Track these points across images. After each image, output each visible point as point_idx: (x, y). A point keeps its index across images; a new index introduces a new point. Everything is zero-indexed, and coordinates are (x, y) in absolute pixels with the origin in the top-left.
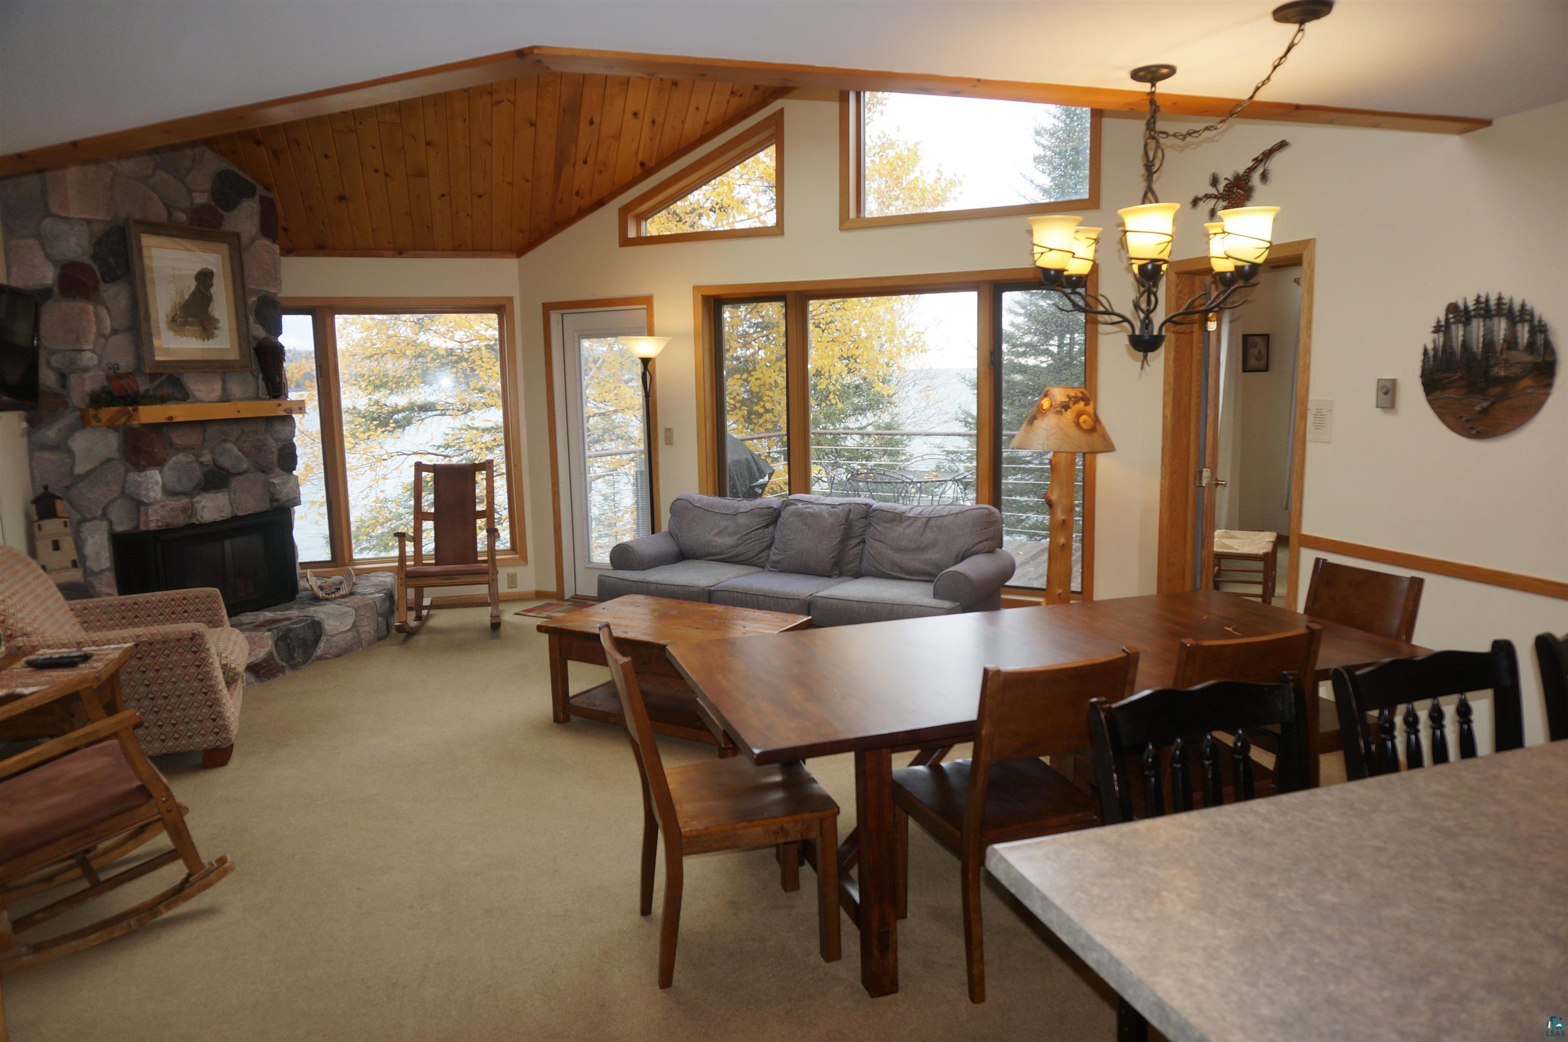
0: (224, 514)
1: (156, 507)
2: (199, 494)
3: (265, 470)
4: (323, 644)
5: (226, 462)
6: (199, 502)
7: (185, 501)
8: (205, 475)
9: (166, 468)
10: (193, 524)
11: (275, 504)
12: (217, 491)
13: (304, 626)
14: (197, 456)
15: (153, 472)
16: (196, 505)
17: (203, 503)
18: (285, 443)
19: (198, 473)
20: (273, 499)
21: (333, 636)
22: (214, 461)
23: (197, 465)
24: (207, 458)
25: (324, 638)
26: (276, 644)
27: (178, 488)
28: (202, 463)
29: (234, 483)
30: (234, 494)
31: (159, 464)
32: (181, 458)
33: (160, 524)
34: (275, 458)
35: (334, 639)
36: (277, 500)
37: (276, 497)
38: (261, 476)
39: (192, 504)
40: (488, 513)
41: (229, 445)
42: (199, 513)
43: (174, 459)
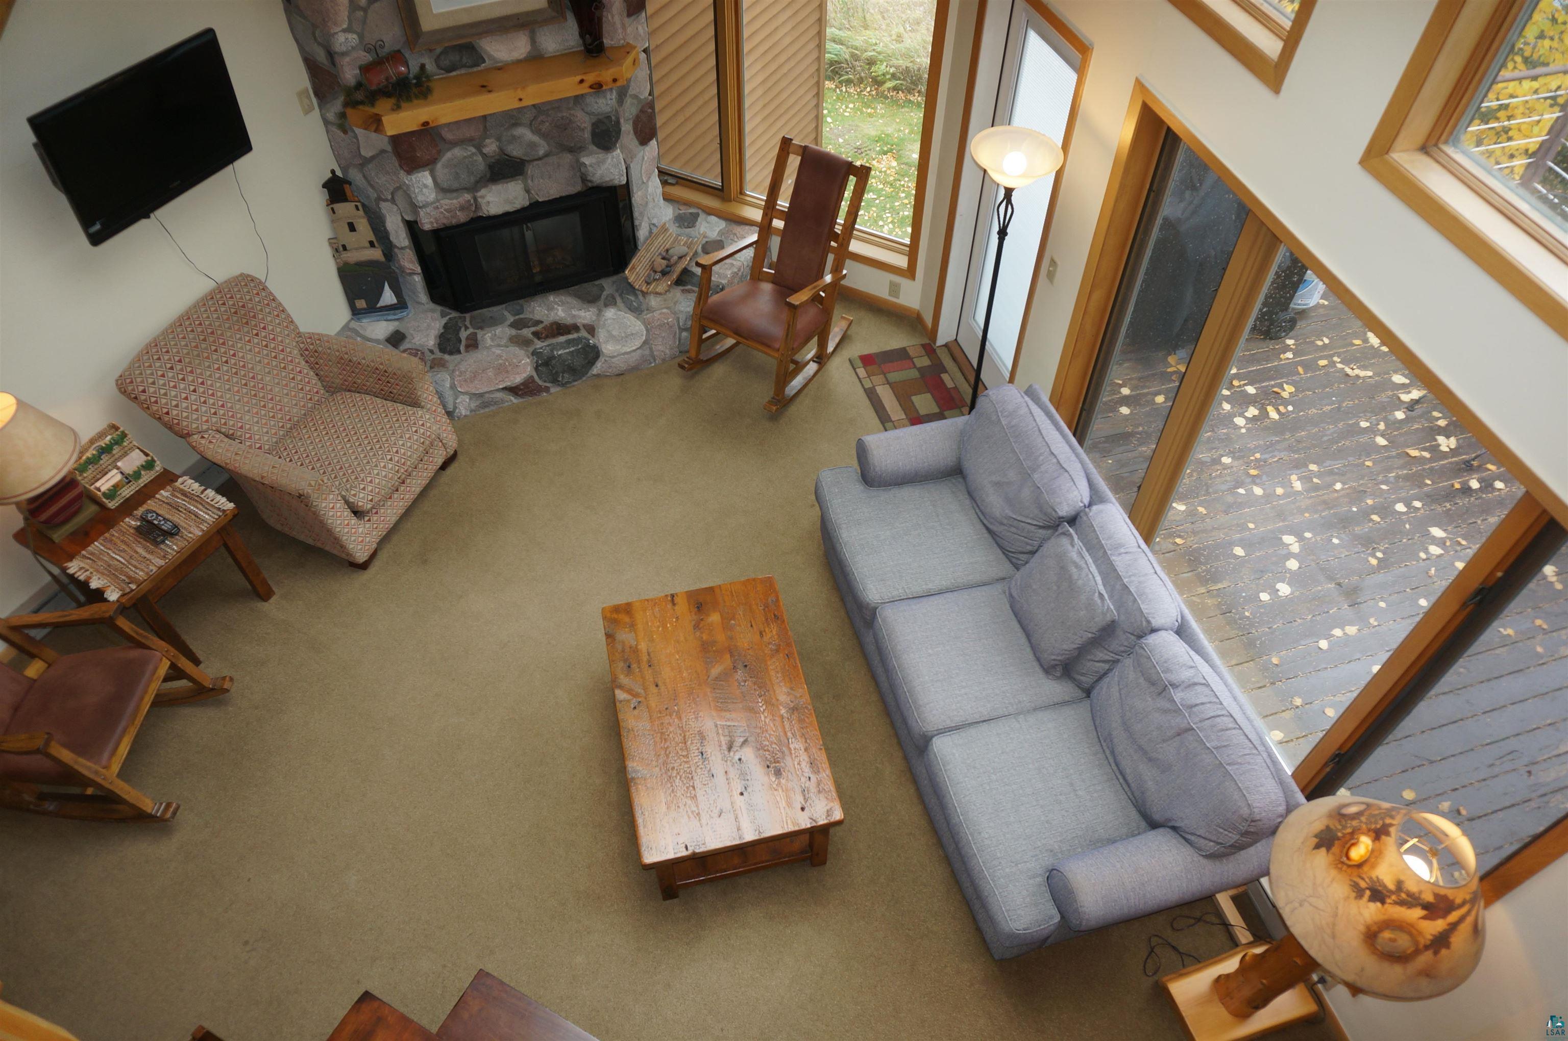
0: (516, 206)
1: (428, 210)
2: (485, 186)
3: (575, 150)
4: (600, 364)
5: (516, 151)
6: (483, 197)
7: (467, 196)
8: (491, 167)
9: (439, 166)
10: (481, 217)
11: (590, 185)
12: (508, 180)
13: (572, 352)
14: (479, 148)
15: (420, 175)
16: (479, 200)
17: (489, 198)
18: (600, 117)
19: (480, 164)
20: (584, 179)
21: (613, 357)
22: (501, 149)
23: (480, 159)
24: (491, 147)
25: (602, 359)
26: (536, 369)
27: (456, 185)
28: (484, 156)
29: (530, 170)
30: (532, 181)
31: (429, 164)
32: (457, 152)
33: (435, 225)
34: (587, 135)
35: (613, 360)
36: (591, 181)
37: (589, 178)
38: (568, 158)
39: (475, 199)
40: (841, 238)
41: (520, 131)
42: (484, 207)
43: (449, 155)
